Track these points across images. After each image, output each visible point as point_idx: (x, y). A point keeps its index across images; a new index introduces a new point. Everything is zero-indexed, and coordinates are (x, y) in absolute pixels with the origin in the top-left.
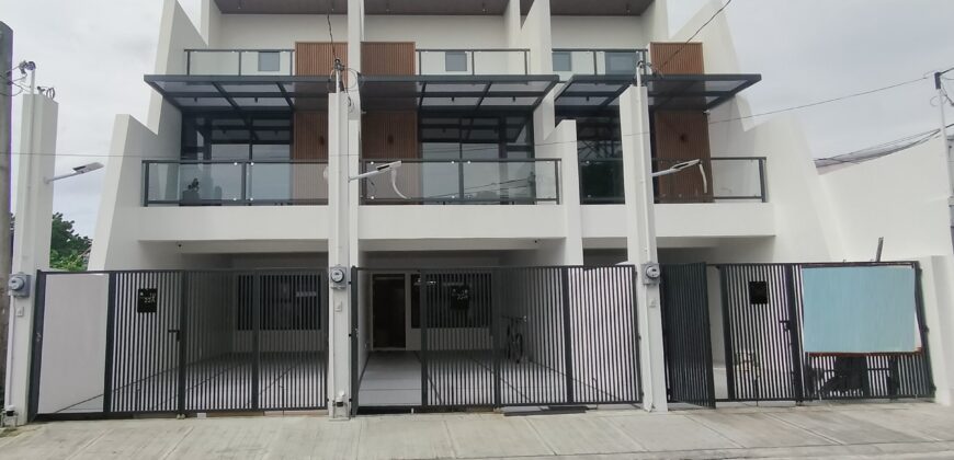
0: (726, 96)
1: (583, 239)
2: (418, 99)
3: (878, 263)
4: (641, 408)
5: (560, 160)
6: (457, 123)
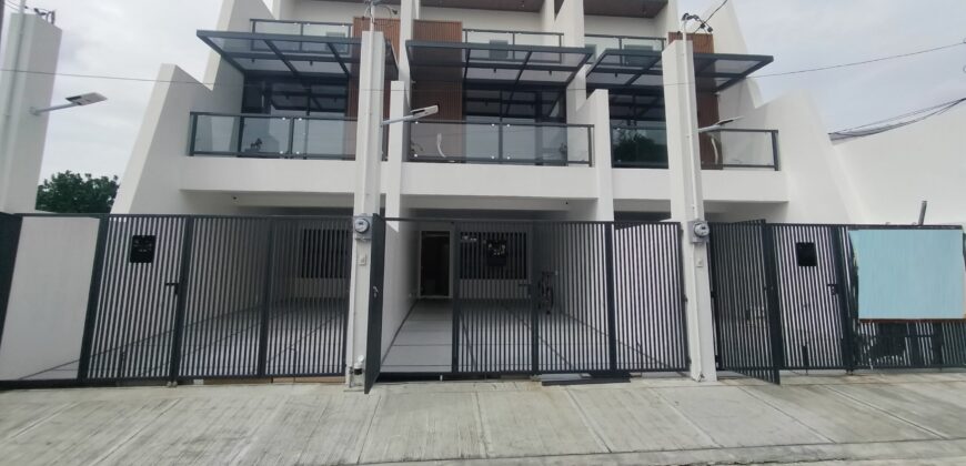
0: (737, 78)
1: (615, 201)
2: (463, 70)
3: (921, 226)
4: (689, 377)
5: (593, 126)
6: (498, 96)
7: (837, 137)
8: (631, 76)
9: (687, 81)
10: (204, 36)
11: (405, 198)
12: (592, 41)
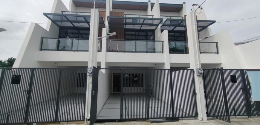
0: (205, 28)
1: (171, 64)
2: (125, 25)
4: (198, 119)
5: (163, 41)
6: (135, 34)
7: (236, 44)
8: (174, 27)
9: (194, 24)
10: (46, 15)
11: (107, 63)
12: (162, 17)
